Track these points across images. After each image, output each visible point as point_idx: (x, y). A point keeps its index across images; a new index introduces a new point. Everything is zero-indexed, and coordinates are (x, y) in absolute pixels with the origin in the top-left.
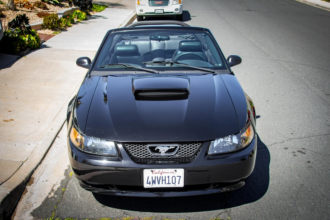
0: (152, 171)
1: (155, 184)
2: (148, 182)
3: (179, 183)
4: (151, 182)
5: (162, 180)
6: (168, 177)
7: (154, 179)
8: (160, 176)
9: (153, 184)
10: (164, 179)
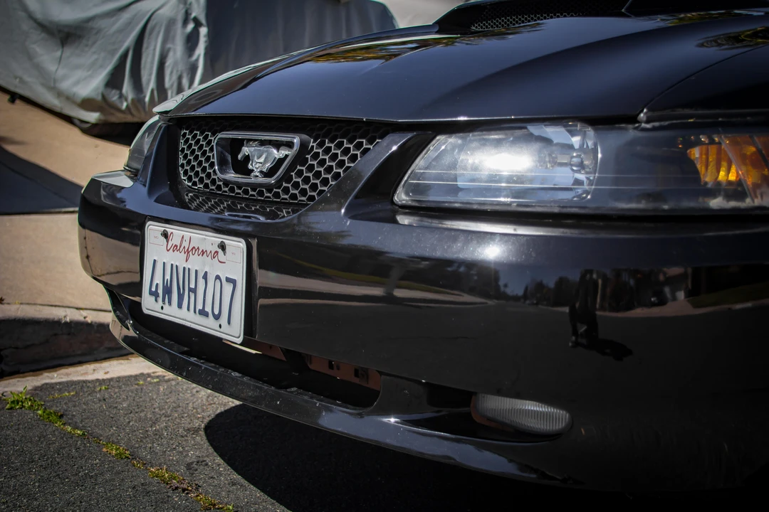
0: (165, 235)
1: (170, 303)
2: (153, 289)
3: (229, 323)
4: (160, 291)
5: (190, 290)
6: (205, 277)
7: (168, 277)
8: (185, 266)
9: (164, 301)
10: (192, 286)
